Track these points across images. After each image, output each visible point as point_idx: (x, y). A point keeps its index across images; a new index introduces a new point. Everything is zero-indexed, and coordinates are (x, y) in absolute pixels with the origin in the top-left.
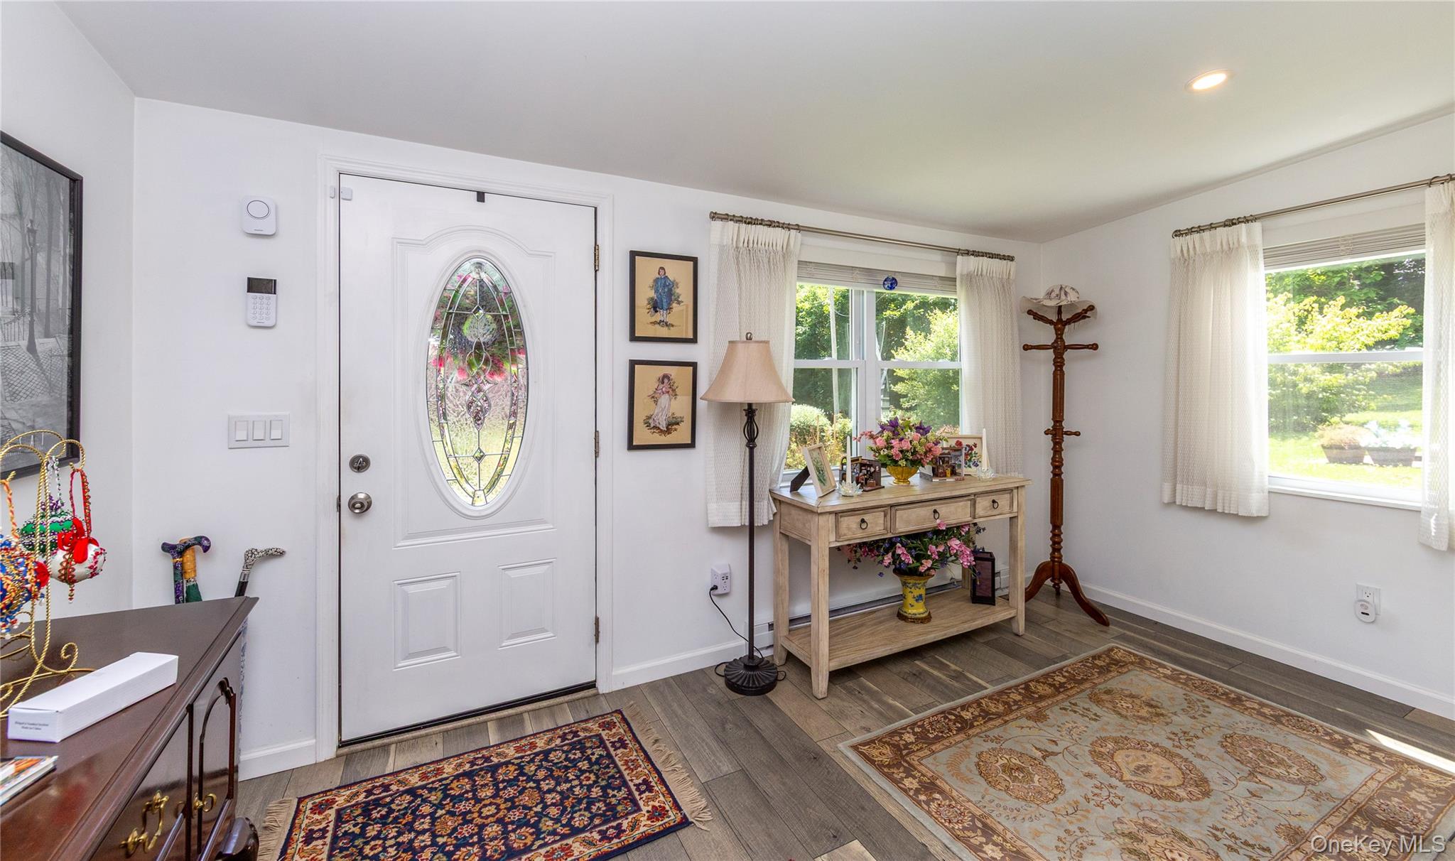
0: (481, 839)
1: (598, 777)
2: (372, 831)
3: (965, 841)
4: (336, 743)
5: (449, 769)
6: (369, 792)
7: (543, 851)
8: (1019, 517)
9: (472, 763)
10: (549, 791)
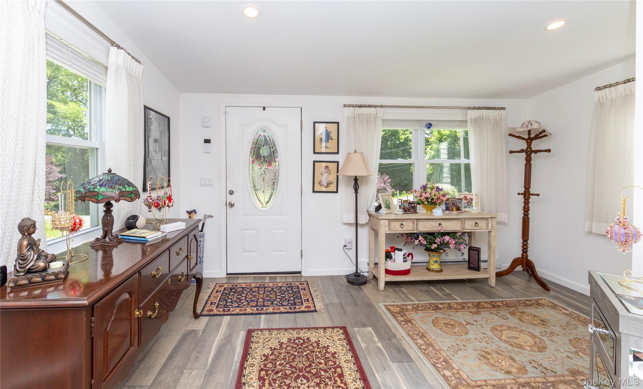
0: (257, 301)
1: (294, 295)
2: (231, 294)
3: (411, 337)
4: (226, 274)
5: (253, 285)
6: (232, 286)
7: (272, 307)
8: (492, 232)
9: (260, 285)
10: (279, 295)
